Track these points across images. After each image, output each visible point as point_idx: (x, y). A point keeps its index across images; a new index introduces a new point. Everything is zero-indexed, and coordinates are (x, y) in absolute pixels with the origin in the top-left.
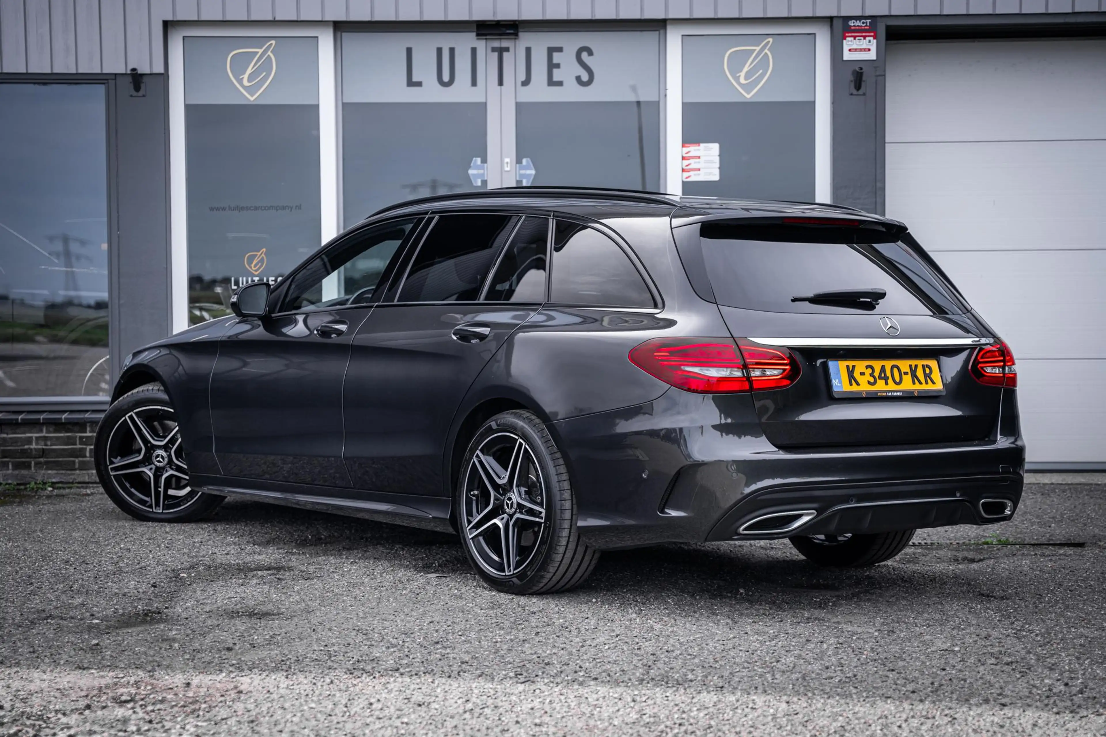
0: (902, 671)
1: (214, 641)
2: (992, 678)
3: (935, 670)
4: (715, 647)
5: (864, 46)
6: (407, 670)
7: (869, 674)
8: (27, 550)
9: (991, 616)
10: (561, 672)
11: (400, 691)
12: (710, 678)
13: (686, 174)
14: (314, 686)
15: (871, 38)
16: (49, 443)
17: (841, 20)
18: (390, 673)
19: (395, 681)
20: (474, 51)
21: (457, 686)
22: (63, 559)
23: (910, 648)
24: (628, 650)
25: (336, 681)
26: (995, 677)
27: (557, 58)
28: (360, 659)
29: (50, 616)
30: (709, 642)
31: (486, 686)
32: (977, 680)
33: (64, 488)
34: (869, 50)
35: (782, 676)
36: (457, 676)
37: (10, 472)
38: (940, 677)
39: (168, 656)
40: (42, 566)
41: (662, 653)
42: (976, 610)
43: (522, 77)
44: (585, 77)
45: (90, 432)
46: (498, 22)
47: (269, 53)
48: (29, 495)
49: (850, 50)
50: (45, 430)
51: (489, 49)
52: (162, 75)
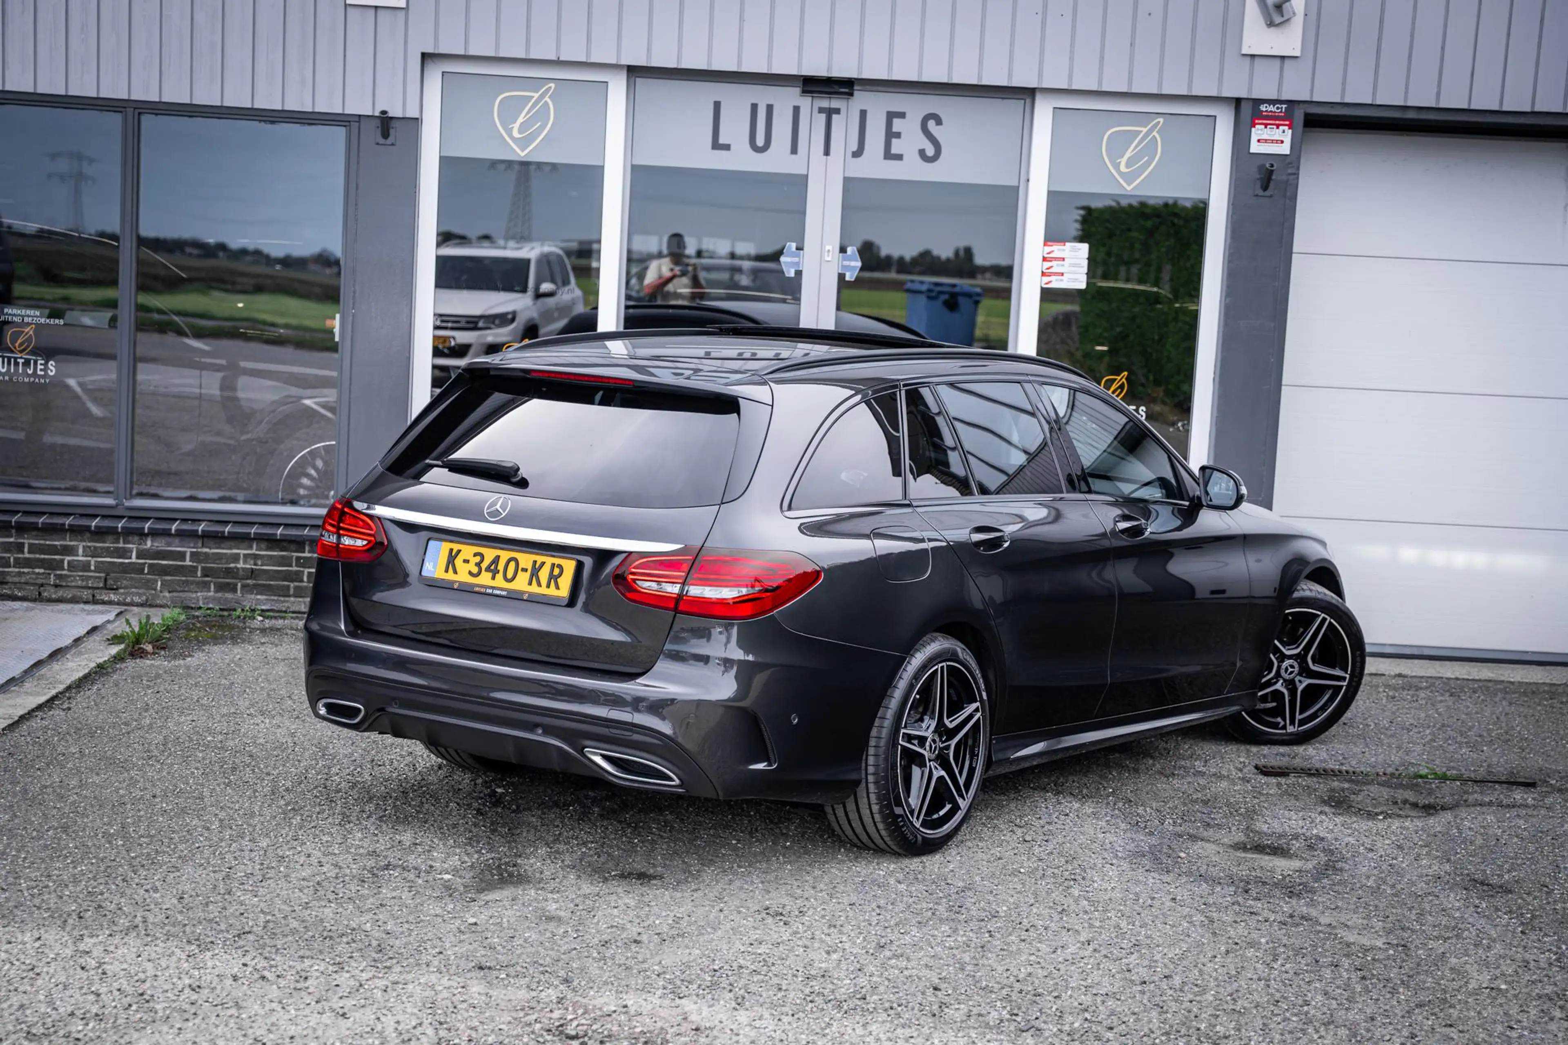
1: (612, 926)
5: (1276, 137)
9: (1509, 924)
13: (1046, 279)
15: (1286, 128)
16: (259, 562)
17: (1251, 103)
18: (859, 1003)
19: (874, 1021)
20: (796, 110)
23: (1447, 983)
27: (898, 125)
33: (276, 618)
34: (1282, 142)
36: (943, 1015)
37: (211, 594)
42: (1484, 911)
43: (854, 147)
44: (930, 151)
45: (309, 552)
46: (830, 77)
47: (547, 99)
48: (240, 628)
50: (255, 546)
51: (816, 110)
52: (417, 119)
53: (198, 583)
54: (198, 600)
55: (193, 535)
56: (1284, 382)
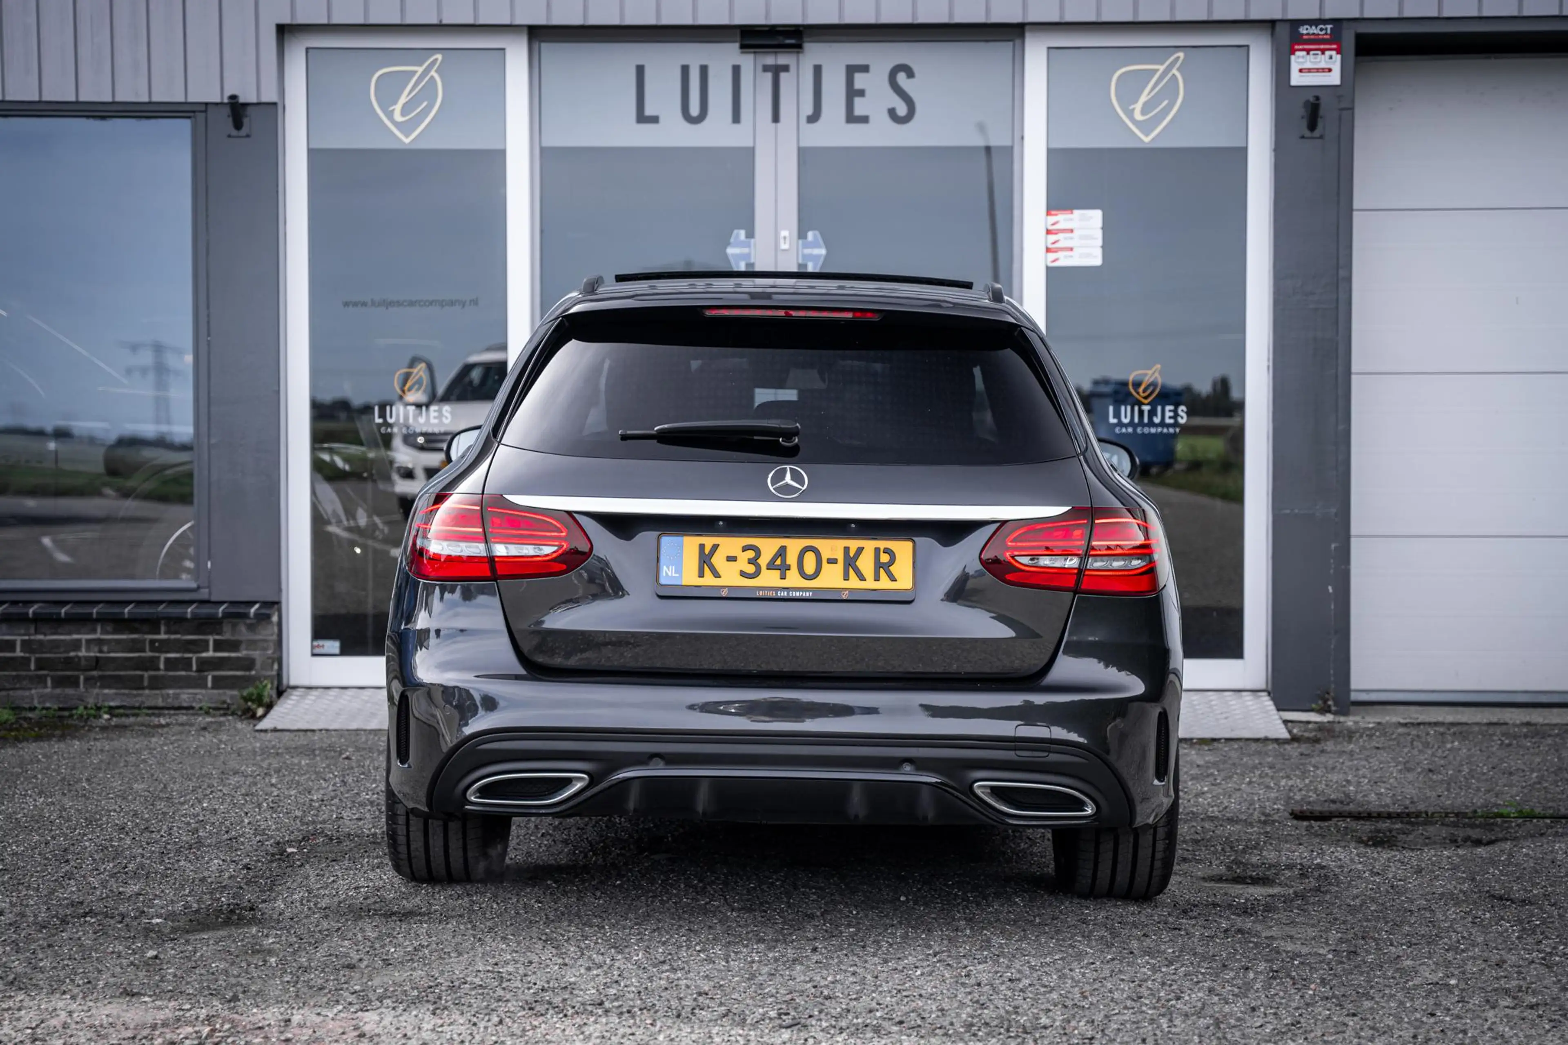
0: (1368, 1016)
1: (330, 955)
2: (1507, 1029)
3: (1418, 1016)
4: (1083, 974)
5: (1323, 65)
6: (616, 1004)
7: (1317, 1020)
8: (65, 810)
9: (1507, 930)
10: (848, 1011)
11: (603, 1037)
12: (1073, 1023)
13: (1051, 256)
14: (474, 1028)
15: (1334, 53)
16: (105, 648)
17: (1287, 26)
18: (590, 1008)
19: (596, 1022)
20: (736, 70)
21: (689, 1030)
22: (117, 825)
23: (1381, 980)
24: (951, 978)
25: (508, 1020)
26: (1511, 1028)
27: (860, 80)
28: (546, 986)
29: (90, 913)
30: (1075, 965)
31: (733, 1032)
32: (1483, 1032)
33: (127, 716)
34: (1330, 70)
35: (1184, 1022)
36: (690, 1016)
37: (48, 690)
38: (1427, 1027)
39: (259, 977)
40: (85, 835)
41: (1003, 983)
42: (1483, 920)
43: (808, 110)
44: (902, 110)
45: (166, 633)
46: (773, 27)
47: (433, 73)
48: (75, 726)
49: (1301, 71)
50: (99, 629)
51: (760, 68)
52: (275, 104)
53: (31, 679)
54: (33, 699)
55: (23, 619)
56: (1354, 369)
